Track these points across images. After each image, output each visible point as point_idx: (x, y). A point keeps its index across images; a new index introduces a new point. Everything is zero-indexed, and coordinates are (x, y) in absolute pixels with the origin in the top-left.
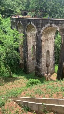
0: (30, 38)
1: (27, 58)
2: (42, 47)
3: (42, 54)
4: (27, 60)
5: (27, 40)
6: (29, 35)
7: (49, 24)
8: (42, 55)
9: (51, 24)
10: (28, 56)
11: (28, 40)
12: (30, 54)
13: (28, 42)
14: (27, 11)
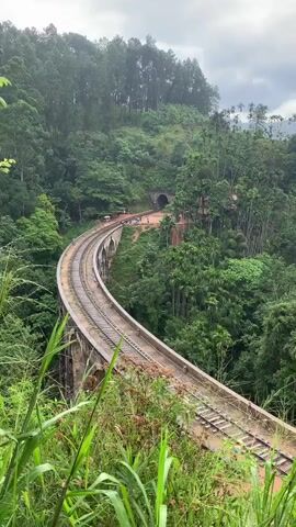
14: (169, 193)
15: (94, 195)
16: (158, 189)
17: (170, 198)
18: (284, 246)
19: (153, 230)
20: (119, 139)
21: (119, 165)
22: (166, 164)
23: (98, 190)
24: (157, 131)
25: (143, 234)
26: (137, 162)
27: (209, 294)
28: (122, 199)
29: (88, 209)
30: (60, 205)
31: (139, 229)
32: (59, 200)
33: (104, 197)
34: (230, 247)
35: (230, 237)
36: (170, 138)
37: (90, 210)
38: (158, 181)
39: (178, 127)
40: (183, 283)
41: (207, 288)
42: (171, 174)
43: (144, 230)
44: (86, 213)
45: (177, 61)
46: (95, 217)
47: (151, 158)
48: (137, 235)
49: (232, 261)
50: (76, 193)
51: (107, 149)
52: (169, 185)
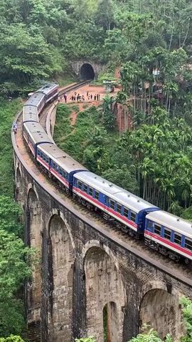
0: (62, 247)
1: (52, 313)
2: (87, 294)
3: (88, 314)
4: (49, 322)
5: (51, 253)
6: (60, 237)
7: (98, 242)
8: (86, 319)
9: (102, 243)
10: (55, 305)
11: (55, 254)
12: (61, 298)
13: (55, 259)
14: (96, 61)
15: (15, 67)
16: (82, 57)
17: (96, 68)
19: (93, 109)
21: (33, 27)
22: (89, 26)
23: (18, 60)
25: (82, 115)
26: (51, 22)
28: (46, 71)
31: (76, 109)
33: (26, 69)
37: (9, 85)
38: (80, 47)
41: (188, 180)
42: (98, 39)
43: (82, 110)
44: (5, 90)
46: (16, 95)
47: (67, 17)
48: (74, 116)
51: (14, 8)
52: (95, 52)
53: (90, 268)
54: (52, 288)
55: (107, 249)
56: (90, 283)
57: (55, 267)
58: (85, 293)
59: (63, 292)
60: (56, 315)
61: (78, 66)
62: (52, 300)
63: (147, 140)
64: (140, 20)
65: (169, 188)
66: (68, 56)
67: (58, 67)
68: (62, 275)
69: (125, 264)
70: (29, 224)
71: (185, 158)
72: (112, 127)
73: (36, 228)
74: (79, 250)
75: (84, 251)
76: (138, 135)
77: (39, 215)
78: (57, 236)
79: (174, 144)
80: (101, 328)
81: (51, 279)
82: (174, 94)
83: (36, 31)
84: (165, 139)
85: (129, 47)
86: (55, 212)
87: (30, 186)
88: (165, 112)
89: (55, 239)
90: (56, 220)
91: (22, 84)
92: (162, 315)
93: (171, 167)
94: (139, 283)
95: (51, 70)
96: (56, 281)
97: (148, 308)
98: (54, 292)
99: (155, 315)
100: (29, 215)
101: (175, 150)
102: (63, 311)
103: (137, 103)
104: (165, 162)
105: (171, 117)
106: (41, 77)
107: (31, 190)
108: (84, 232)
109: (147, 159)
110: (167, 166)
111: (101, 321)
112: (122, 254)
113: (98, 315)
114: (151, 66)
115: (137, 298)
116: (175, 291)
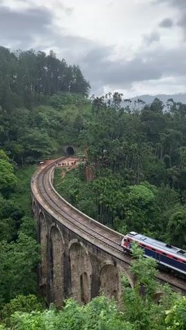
0: (57, 244)
1: (52, 280)
2: (72, 269)
3: (72, 280)
4: (51, 285)
5: (52, 247)
7: (77, 240)
8: (71, 283)
9: (79, 241)
10: (54, 276)
11: (54, 247)
12: (58, 271)
13: (54, 250)
14: (75, 146)
15: (33, 149)
16: (67, 144)
17: (75, 149)
18: (153, 176)
19: (74, 169)
20: (40, 113)
21: (43, 129)
23: (35, 146)
24: (61, 108)
25: (68, 173)
26: (51, 127)
27: (125, 209)
28: (49, 151)
29: (28, 158)
30: (10, 156)
31: (65, 170)
32: (10, 153)
33: (39, 150)
34: (126, 178)
35: (126, 173)
36: (70, 113)
37: (30, 158)
38: (67, 139)
39: (74, 106)
40: (108, 203)
41: (123, 205)
42: (75, 134)
43: (68, 170)
44: (28, 161)
45: (68, 66)
46: (33, 163)
47: (60, 124)
48: (64, 173)
49: (131, 187)
50: (19, 148)
51: (33, 120)
52: (74, 141)
53: (73, 255)
54: (52, 266)
55: (82, 244)
56: (73, 263)
57: (54, 254)
58: (70, 268)
59: (58, 268)
60: (55, 281)
61: (65, 148)
62: (52, 272)
63: (101, 185)
64: (96, 126)
65: (113, 209)
66: (60, 143)
67: (55, 149)
68: (58, 259)
69: (91, 252)
70: (40, 231)
71: (121, 193)
72: (83, 179)
73: (44, 234)
74: (66, 245)
75: (70, 245)
76: (97, 182)
77: (45, 226)
78: (55, 237)
79: (115, 186)
80: (80, 287)
81: (52, 261)
82: (114, 161)
83: (44, 131)
84: (111, 184)
85: (91, 139)
86: (54, 224)
87: (40, 211)
88: (110, 170)
89: (54, 239)
90: (54, 229)
91: (37, 158)
92: (112, 278)
93: (114, 199)
94: (99, 262)
95: (52, 150)
96: (55, 262)
97: (104, 275)
98: (54, 268)
99: (108, 279)
100: (40, 227)
101: (116, 189)
102: (59, 279)
103: (96, 166)
104: (111, 196)
105: (113, 173)
106: (47, 154)
107: (41, 213)
108: (69, 235)
109: (102, 194)
110: (112, 198)
111: (79, 283)
112: (90, 246)
113: (78, 280)
114: (103, 148)
115: (98, 270)
116: (118, 265)
